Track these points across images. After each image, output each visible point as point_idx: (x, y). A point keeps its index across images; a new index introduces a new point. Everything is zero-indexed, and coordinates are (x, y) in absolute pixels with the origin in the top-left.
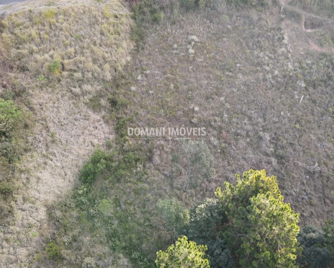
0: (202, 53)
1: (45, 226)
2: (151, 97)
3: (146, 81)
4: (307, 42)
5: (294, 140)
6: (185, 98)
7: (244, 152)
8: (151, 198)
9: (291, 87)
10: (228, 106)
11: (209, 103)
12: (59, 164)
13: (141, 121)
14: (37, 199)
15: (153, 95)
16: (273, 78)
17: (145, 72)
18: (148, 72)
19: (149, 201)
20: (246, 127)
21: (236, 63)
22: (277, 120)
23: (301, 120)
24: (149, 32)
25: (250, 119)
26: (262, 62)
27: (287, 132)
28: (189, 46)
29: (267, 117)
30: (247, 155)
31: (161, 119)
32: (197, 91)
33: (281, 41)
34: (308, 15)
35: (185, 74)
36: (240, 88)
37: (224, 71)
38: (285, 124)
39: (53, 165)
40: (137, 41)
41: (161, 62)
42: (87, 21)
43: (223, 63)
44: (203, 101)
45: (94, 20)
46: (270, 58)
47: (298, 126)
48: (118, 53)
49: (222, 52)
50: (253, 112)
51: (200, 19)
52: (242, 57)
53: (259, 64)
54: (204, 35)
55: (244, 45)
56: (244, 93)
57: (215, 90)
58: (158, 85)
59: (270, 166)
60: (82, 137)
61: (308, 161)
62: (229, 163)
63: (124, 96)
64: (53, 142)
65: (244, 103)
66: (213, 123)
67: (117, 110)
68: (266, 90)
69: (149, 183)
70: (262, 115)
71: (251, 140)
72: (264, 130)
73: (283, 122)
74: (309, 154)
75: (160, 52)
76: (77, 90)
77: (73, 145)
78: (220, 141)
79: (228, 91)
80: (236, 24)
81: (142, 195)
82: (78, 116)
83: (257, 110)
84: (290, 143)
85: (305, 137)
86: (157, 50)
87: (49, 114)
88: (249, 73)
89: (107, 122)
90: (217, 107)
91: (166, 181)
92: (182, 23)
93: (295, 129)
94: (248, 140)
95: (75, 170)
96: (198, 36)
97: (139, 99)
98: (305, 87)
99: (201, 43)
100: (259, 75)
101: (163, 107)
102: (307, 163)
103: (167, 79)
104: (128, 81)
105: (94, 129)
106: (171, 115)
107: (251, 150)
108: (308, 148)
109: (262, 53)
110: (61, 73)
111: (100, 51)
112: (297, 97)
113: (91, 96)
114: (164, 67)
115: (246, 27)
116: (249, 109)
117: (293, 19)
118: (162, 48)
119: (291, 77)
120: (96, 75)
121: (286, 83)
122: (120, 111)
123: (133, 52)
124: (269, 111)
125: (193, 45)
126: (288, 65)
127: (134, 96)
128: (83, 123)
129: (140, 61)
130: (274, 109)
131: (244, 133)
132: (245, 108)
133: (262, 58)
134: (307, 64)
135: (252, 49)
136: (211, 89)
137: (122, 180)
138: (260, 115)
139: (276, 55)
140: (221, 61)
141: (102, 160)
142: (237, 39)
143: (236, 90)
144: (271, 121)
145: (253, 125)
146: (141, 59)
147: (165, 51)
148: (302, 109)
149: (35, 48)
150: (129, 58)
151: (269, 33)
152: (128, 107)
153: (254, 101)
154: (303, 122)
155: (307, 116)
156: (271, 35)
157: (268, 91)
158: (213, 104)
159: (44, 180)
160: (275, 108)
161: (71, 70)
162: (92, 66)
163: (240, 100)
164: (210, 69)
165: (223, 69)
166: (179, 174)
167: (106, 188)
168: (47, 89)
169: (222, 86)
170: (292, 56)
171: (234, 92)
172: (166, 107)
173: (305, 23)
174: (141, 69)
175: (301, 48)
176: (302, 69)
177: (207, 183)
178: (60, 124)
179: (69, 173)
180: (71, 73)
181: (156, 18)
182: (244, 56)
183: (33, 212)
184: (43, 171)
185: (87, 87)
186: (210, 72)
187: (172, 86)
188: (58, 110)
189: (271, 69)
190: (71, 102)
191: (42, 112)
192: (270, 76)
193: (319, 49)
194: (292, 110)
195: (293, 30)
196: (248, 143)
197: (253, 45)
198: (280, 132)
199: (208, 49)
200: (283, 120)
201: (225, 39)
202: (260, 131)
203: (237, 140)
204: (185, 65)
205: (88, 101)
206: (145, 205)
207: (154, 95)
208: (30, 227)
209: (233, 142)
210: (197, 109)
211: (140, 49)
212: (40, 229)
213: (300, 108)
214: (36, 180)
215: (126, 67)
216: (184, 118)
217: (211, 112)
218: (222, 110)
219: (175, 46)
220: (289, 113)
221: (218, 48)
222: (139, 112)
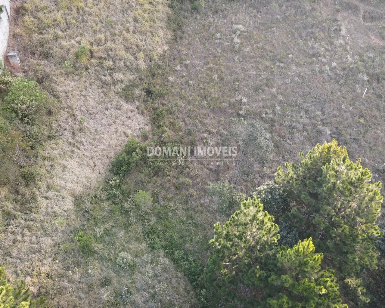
0: (249, 43)
1: (73, 216)
2: (192, 88)
3: (185, 71)
4: (366, 35)
5: (358, 136)
6: (231, 90)
7: (302, 146)
8: (195, 193)
9: (352, 80)
10: (280, 97)
11: (258, 95)
12: (87, 154)
13: (181, 113)
14: (63, 188)
15: (193, 85)
16: (331, 70)
17: (184, 62)
18: (188, 62)
19: (192, 196)
20: (301, 120)
21: (289, 54)
22: (337, 114)
23: (365, 115)
24: (188, 21)
25: (307, 112)
26: (318, 53)
27: (350, 126)
28: (234, 36)
29: (326, 111)
31: (204, 111)
32: (245, 82)
33: (339, 33)
34: (367, 7)
35: (230, 64)
36: (293, 80)
37: (274, 61)
38: (347, 119)
39: (81, 154)
40: (174, 30)
41: (202, 52)
42: (119, 7)
43: (273, 54)
44: (251, 92)
45: (126, 5)
46: (327, 50)
47: (362, 120)
48: (153, 42)
49: (272, 42)
50: (309, 105)
51: (246, 9)
52: (295, 48)
53: (314, 55)
54: (251, 25)
55: (296, 35)
56: (299, 85)
57: (265, 81)
58: (199, 75)
60: (114, 126)
61: (376, 158)
62: (283, 157)
63: (161, 86)
64: (81, 130)
65: (299, 96)
66: (264, 116)
67: (154, 100)
68: (324, 82)
69: (191, 178)
70: (320, 109)
71: (309, 134)
72: (323, 124)
73: (345, 116)
74: (377, 151)
75: (200, 41)
76: (108, 79)
77: (104, 134)
78: (272, 134)
79: (280, 82)
80: (286, 14)
81: (184, 190)
82: (109, 106)
83: (314, 103)
84: (354, 139)
85: (371, 133)
86: (198, 39)
87: (76, 102)
88: (304, 65)
89: (142, 113)
90: (268, 99)
91: (211, 176)
92: (225, 12)
93: (359, 124)
94: (305, 134)
95: (106, 162)
96: (244, 26)
97: (178, 90)
98: (368, 81)
99: (248, 32)
100: (314, 67)
101: (205, 98)
102: (375, 161)
103: (210, 69)
104: (164, 72)
105: (126, 119)
106: (215, 107)
107: (309, 145)
108: (375, 145)
109: (317, 44)
110: (89, 60)
111: (133, 39)
112: (359, 90)
113: (123, 86)
114: (205, 57)
115: (298, 17)
116: (305, 102)
117: (350, 11)
118: (204, 37)
119: (351, 70)
120: (129, 63)
121: (346, 75)
122: (157, 101)
123: (171, 41)
124: (328, 105)
125: (238, 34)
126: (347, 58)
127: (172, 87)
128: (114, 112)
129: (179, 51)
130: (333, 103)
131: (300, 127)
132: (300, 100)
133: (318, 49)
134: (369, 58)
135: (306, 40)
136: (261, 81)
137: (160, 174)
138: (318, 108)
139: (333, 46)
140: (271, 52)
141: (138, 150)
142: (288, 30)
143: (289, 81)
145: (310, 118)
146: (180, 48)
147: (206, 41)
148: (366, 104)
149: (60, 33)
150: (166, 48)
151: (324, 24)
152: (166, 97)
153: (310, 93)
154: (368, 118)
155: (372, 111)
156: (326, 26)
157: (326, 83)
158: (263, 96)
159: (71, 169)
160: (335, 102)
161: (100, 58)
162: (124, 54)
163: (294, 92)
164: (258, 59)
165: (273, 59)
166: (226, 168)
167: (142, 182)
168: (73, 77)
169: (272, 77)
170: (351, 48)
171: (286, 83)
172: (209, 99)
173: (364, 16)
174: (179, 59)
175: (360, 41)
176: (363, 62)
177: (259, 179)
178: (88, 112)
179: (99, 164)
180: (101, 61)
181: (196, 6)
182: (297, 47)
183: (58, 201)
184: (69, 160)
185: (119, 76)
186: (258, 63)
187: (216, 76)
188: (86, 98)
189: (328, 61)
190: (100, 91)
191: (68, 100)
192: (328, 68)
193: (381, 43)
194: (354, 104)
195: (351, 22)
196: (305, 137)
197: (306, 36)
198: (342, 126)
199: (256, 39)
200: (344, 114)
201: (275, 29)
202: (319, 125)
203: (292, 134)
204: (230, 55)
205: (120, 90)
206: (187, 201)
207: (196, 86)
208: (56, 216)
209: (287, 135)
210: (245, 100)
211: (178, 38)
212: (67, 219)
213: (364, 102)
214: (62, 168)
215: (162, 57)
216: (230, 110)
217: (261, 104)
218: (273, 102)
219: (218, 35)
220: (350, 106)
221: (267, 39)
222: (179, 103)
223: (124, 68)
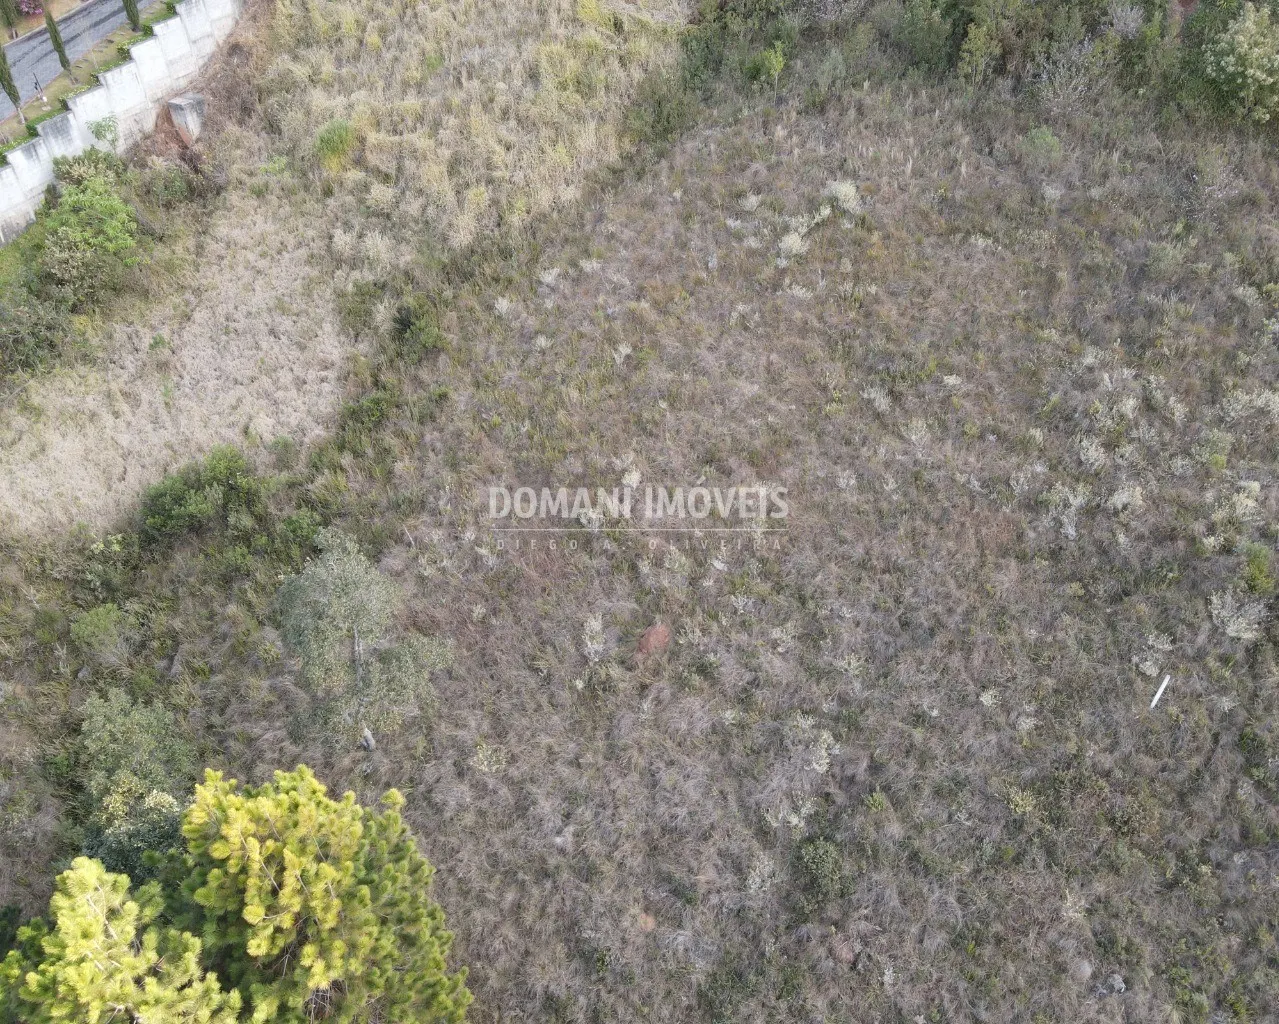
0: (832, 268)
3: (564, 296)
7: (676, 753)
12: (124, 439)
13: (441, 429)
16: (1090, 512)
17: (584, 263)
20: (763, 658)
21: (951, 369)
22: (937, 713)
25: (813, 635)
26: (1090, 414)
28: (798, 220)
30: (673, 770)
31: (499, 455)
32: (693, 414)
36: (877, 485)
37: (870, 378)
38: (967, 756)
39: (109, 433)
44: (682, 461)
49: (927, 294)
51: (941, 122)
52: (1005, 354)
54: (903, 197)
55: (1064, 298)
57: (762, 441)
59: (730, 878)
60: (239, 390)
66: (645, 567)
68: (1003, 553)
75: (686, 205)
79: (817, 466)
80: (1092, 192)
82: (287, 324)
83: (877, 618)
84: (916, 856)
87: (225, 281)
88: (980, 439)
89: (343, 380)
94: (729, 716)
95: (153, 480)
98: (1250, 649)
99: (862, 222)
100: (1020, 468)
103: (632, 317)
105: (291, 385)
106: (538, 456)
107: (710, 765)
110: (345, 169)
111: (487, 134)
113: (369, 278)
114: (656, 269)
118: (705, 193)
123: (604, 174)
125: (817, 220)
129: (600, 219)
130: (966, 657)
131: (735, 678)
132: (829, 578)
135: (1090, 337)
140: (889, 333)
142: (1045, 264)
144: (902, 703)
145: (807, 669)
146: (610, 209)
147: (704, 209)
149: (328, 68)
150: (571, 194)
152: (441, 362)
157: (1010, 562)
159: (52, 461)
160: (977, 658)
161: (374, 170)
165: (867, 368)
168: (280, 207)
171: (835, 486)
174: (580, 246)
177: (448, 770)
178: (226, 324)
179: (133, 477)
180: (370, 180)
181: (757, 69)
182: (1017, 352)
184: (72, 436)
187: (625, 350)
188: (255, 281)
189: (1111, 467)
190: (305, 271)
192: (1077, 501)
196: (717, 728)
197: (1112, 317)
198: (910, 772)
200: (973, 728)
203: (681, 684)
204: (734, 289)
205: (351, 288)
210: (633, 478)
211: (631, 172)
215: (538, 222)
219: (752, 201)
220: (1035, 715)
222: (455, 396)
223: (416, 222)
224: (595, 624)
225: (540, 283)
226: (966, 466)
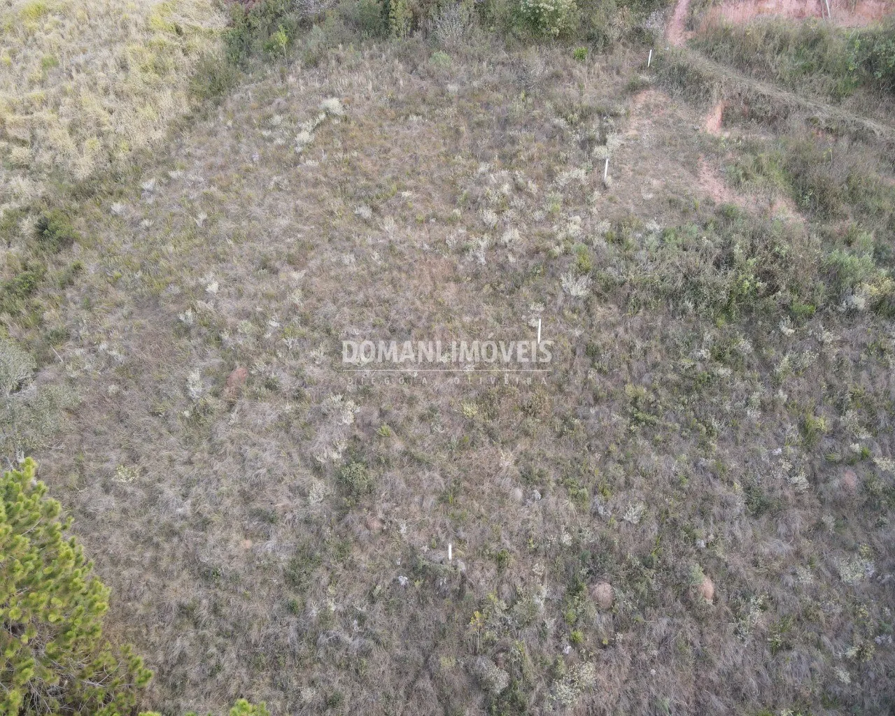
0: (330, 146)
2: (138, 236)
3: (159, 195)
4: (691, 165)
10: (296, 297)
15: (146, 231)
16: (494, 247)
18: (173, 174)
21: (404, 189)
24: (246, 79)
26: (486, 197)
28: (306, 124)
30: (255, 448)
34: (743, 84)
36: (370, 259)
38: (437, 394)
42: (105, 33)
45: (120, 32)
46: (518, 189)
47: (473, 410)
49: (388, 152)
51: (386, 61)
52: (436, 175)
55: (465, 141)
57: (295, 249)
58: (173, 209)
59: (298, 501)
66: (225, 336)
68: (446, 280)
71: (297, 412)
75: (235, 129)
79: (331, 256)
88: (426, 222)
94: (288, 407)
98: (585, 300)
99: (345, 119)
103: (206, 197)
111: (94, 105)
113: (15, 206)
117: (678, 91)
121: (527, 273)
123: (180, 121)
125: (317, 122)
126: (567, 223)
130: (430, 340)
131: (290, 385)
133: (493, 185)
134: (646, 233)
135: (481, 158)
139: (550, 187)
150: (159, 135)
151: (559, 121)
154: (503, 406)
156: (563, 125)
157: (451, 284)
161: (14, 139)
175: (655, 182)
180: (11, 146)
187: (202, 216)
192: (483, 244)
193: (724, 194)
195: (661, 123)
196: (281, 417)
201: (414, 118)
203: (255, 397)
210: (213, 287)
216: (172, 306)
217: (245, 305)
219: (278, 118)
221: (383, 141)
222: (87, 267)
223: (49, 168)
224: (195, 376)
225: (143, 190)
226: (419, 237)
